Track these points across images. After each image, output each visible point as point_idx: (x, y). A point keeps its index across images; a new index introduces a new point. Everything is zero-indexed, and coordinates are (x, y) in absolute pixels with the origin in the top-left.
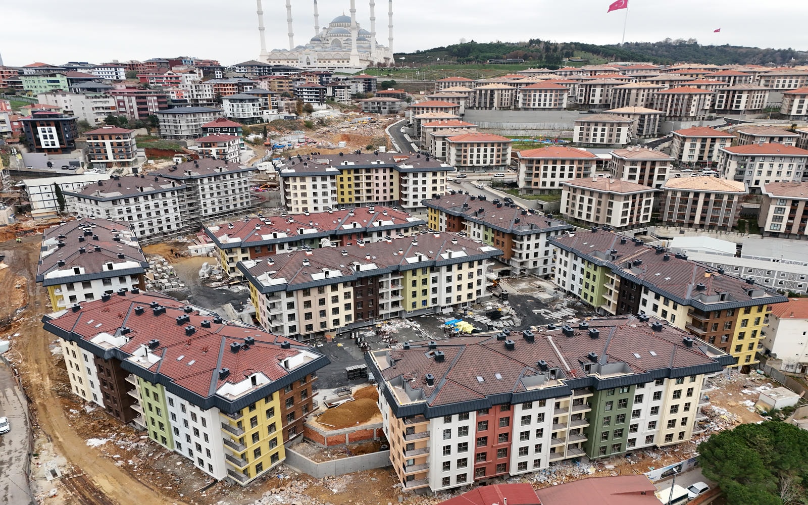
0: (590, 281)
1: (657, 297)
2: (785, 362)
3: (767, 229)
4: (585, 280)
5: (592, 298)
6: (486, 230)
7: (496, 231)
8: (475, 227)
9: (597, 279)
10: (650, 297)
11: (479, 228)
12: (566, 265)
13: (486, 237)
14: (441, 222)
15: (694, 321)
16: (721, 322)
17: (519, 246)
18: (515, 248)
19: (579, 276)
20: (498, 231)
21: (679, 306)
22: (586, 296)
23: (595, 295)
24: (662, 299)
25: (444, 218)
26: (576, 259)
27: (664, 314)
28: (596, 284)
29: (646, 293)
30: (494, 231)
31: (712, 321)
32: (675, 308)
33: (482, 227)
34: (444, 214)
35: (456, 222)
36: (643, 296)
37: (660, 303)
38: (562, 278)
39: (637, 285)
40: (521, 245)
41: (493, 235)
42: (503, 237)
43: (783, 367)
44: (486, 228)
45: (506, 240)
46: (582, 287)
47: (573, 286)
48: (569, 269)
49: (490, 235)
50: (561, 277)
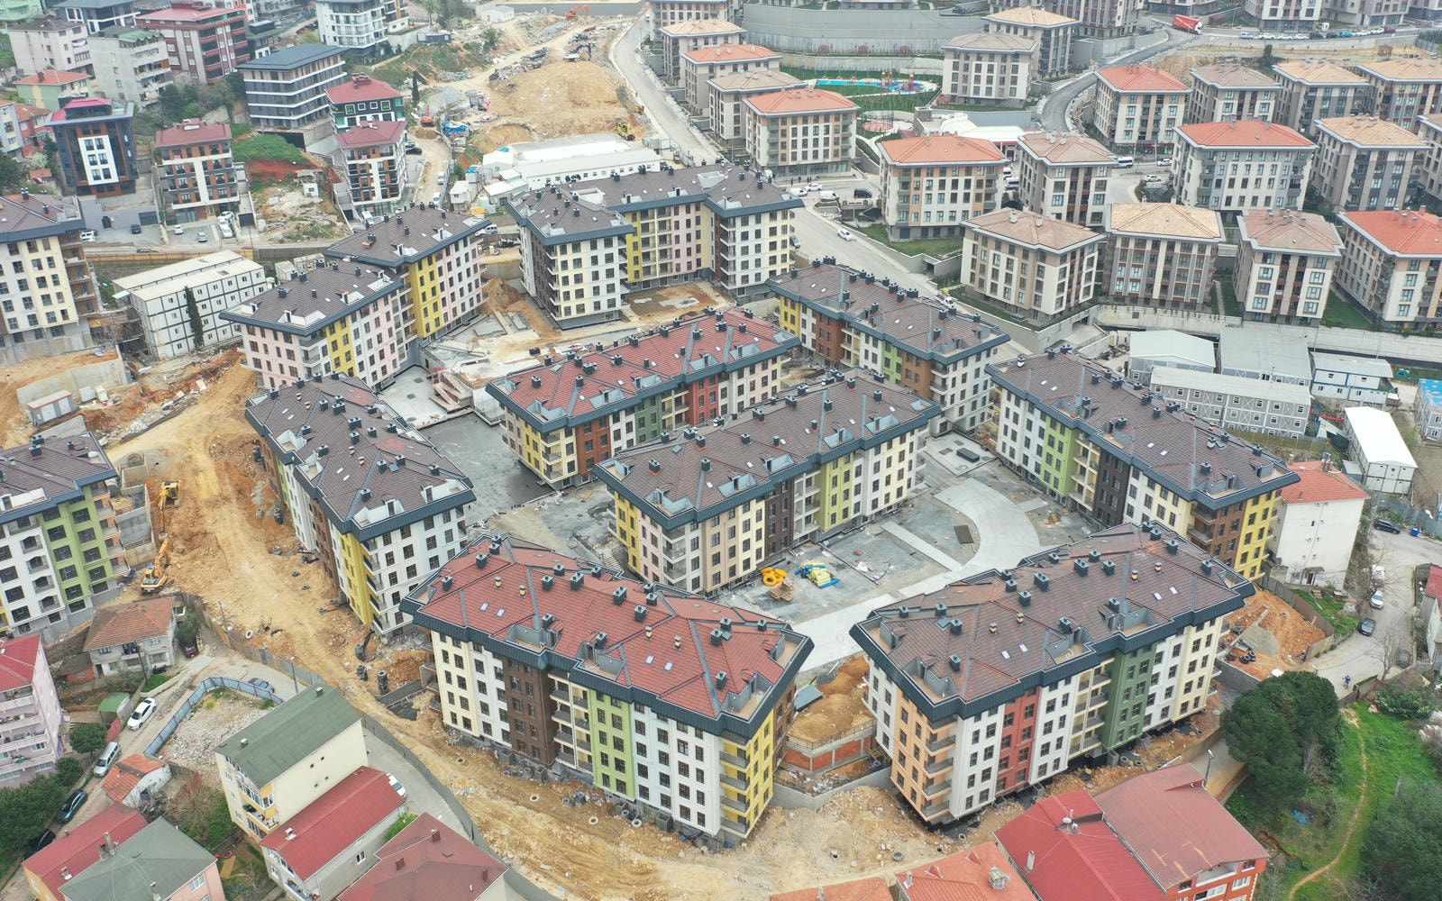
0: (1054, 452)
1: (1151, 484)
2: (1291, 570)
3: (1249, 308)
4: (1046, 449)
5: (1056, 481)
6: (887, 349)
7: (904, 352)
8: (867, 342)
9: (1066, 448)
10: (1140, 484)
11: (875, 345)
12: (1016, 420)
13: (887, 362)
14: (804, 326)
15: (1197, 521)
16: (1227, 521)
17: (939, 382)
18: (936, 386)
19: (1036, 441)
20: (909, 354)
21: (1181, 501)
22: (1047, 477)
23: (1061, 475)
24: (1158, 488)
25: (811, 320)
26: (1031, 411)
27: (1161, 512)
28: (1063, 457)
29: (1137, 477)
30: (900, 352)
31: (1218, 522)
32: (1175, 503)
33: (880, 344)
34: (809, 312)
35: (832, 329)
36: (1132, 481)
37: (1156, 493)
38: (1010, 443)
39: (1125, 464)
40: (944, 381)
41: (900, 361)
42: (918, 364)
43: (1288, 578)
44: (887, 348)
45: (922, 370)
46: (1042, 460)
47: (1026, 459)
48: (1020, 428)
49: (895, 360)
50: (1008, 440)
